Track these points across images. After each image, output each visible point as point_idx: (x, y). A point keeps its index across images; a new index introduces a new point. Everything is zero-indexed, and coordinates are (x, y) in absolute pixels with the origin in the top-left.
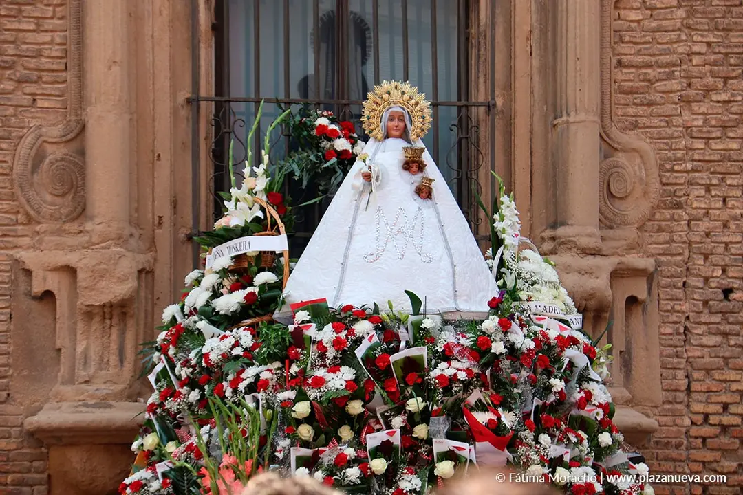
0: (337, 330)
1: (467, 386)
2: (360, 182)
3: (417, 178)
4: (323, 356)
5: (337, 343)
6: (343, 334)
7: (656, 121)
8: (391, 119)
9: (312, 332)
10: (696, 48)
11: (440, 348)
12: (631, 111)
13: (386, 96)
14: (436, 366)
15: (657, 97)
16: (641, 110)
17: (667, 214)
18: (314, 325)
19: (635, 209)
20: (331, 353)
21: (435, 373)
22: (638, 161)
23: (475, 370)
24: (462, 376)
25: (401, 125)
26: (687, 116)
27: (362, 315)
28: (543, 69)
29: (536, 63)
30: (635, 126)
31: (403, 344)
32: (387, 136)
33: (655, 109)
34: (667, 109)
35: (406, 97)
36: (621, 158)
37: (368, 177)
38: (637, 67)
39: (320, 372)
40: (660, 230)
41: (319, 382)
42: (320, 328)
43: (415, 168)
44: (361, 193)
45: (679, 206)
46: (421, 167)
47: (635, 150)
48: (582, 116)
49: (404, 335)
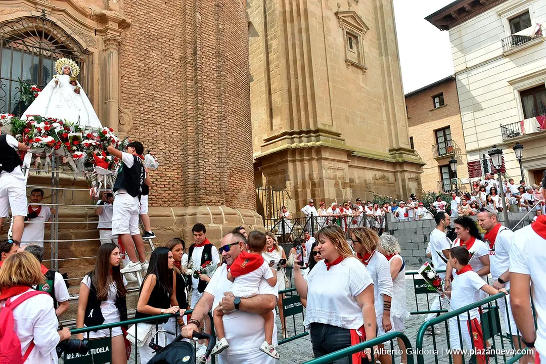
0: (46, 124)
1: (95, 147)
2: (54, 84)
3: (75, 87)
4: (40, 133)
5: (46, 128)
6: (48, 126)
7: (131, 108)
8: (66, 68)
9: (35, 123)
10: (142, 92)
11: (85, 135)
12: (125, 104)
13: (63, 62)
14: (84, 140)
15: (132, 102)
16: (128, 104)
17: (134, 131)
18: (36, 122)
19: (127, 128)
20: (43, 131)
21: (83, 143)
22: (127, 116)
23: (98, 143)
24: (94, 144)
25: (69, 71)
26: (139, 108)
27: (55, 121)
28: (102, 89)
29: (100, 87)
30: (126, 108)
31: (71, 132)
32: (64, 73)
33: (131, 105)
34: (134, 105)
35: (71, 64)
36: (123, 115)
37: (57, 82)
38: (127, 94)
39: (40, 137)
40: (132, 134)
41: (38, 140)
42: (39, 123)
43: (74, 83)
44: (54, 88)
45: (137, 129)
46: (76, 84)
47: (126, 113)
48: (114, 101)
49: (72, 129)
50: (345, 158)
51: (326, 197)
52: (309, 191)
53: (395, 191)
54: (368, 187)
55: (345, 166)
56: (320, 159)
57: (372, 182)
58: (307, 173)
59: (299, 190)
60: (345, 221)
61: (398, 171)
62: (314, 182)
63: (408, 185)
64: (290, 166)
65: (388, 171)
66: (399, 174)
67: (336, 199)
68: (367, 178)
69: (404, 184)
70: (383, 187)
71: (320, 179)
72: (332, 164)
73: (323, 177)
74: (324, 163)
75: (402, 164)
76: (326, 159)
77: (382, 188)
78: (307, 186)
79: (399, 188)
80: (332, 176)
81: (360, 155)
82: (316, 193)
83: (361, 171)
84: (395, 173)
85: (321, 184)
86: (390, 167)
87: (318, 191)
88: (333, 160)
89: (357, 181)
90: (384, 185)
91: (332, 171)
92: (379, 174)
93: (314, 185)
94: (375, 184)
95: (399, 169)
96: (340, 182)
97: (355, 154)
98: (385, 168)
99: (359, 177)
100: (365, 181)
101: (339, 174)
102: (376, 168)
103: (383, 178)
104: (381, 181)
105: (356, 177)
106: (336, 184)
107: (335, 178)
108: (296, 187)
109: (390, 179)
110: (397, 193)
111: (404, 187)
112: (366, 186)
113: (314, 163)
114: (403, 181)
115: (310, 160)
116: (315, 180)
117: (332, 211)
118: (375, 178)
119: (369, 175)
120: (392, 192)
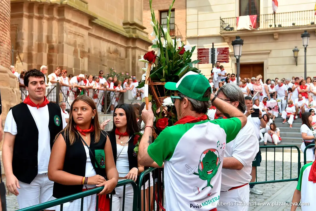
50: (86, 24)
51: (65, 65)
52: (45, 55)
53: (124, 67)
54: (101, 60)
55: (85, 32)
56: (62, 20)
57: (106, 55)
58: (45, 34)
59: (34, 53)
60: (88, 93)
61: (129, 47)
62: (53, 45)
63: (137, 64)
64: (25, 21)
65: (121, 46)
66: (130, 50)
67: (73, 69)
68: (102, 50)
69: (134, 62)
70: (115, 62)
71: (60, 43)
72: (74, 29)
73: (63, 41)
74: (66, 25)
75: (134, 40)
76: (69, 21)
77: (113, 63)
78: (44, 50)
79: (129, 65)
80: (72, 42)
81: (99, 23)
82: (54, 59)
83: (97, 41)
84: (127, 48)
85: (60, 48)
86: (123, 42)
87: (56, 57)
88: (76, 24)
89: (93, 52)
90: (116, 60)
91: (72, 36)
92: (113, 47)
93: (51, 48)
94: (108, 57)
95: (131, 45)
96: (79, 50)
97: (96, 21)
98: (118, 41)
99: (95, 48)
100: (100, 53)
101: (79, 40)
102: (111, 40)
103: (116, 52)
104: (113, 55)
105: (92, 47)
106: (75, 52)
107: (75, 45)
108: (30, 48)
109: (122, 55)
110: (126, 70)
111: (134, 64)
112: (100, 58)
113: (55, 23)
114: (134, 58)
115: (50, 19)
116: (54, 44)
117: (76, 81)
118: (109, 52)
119: (104, 47)
120: (122, 68)
